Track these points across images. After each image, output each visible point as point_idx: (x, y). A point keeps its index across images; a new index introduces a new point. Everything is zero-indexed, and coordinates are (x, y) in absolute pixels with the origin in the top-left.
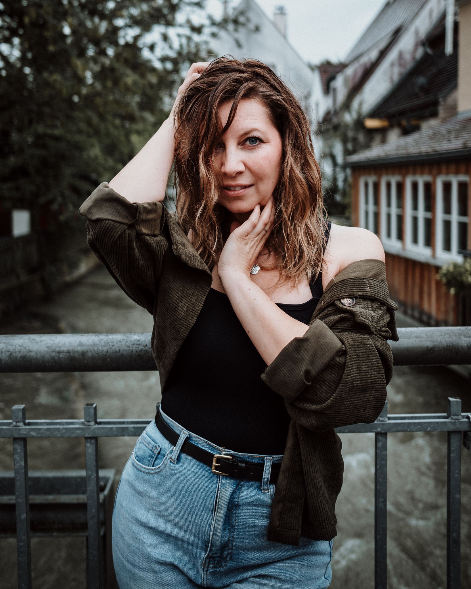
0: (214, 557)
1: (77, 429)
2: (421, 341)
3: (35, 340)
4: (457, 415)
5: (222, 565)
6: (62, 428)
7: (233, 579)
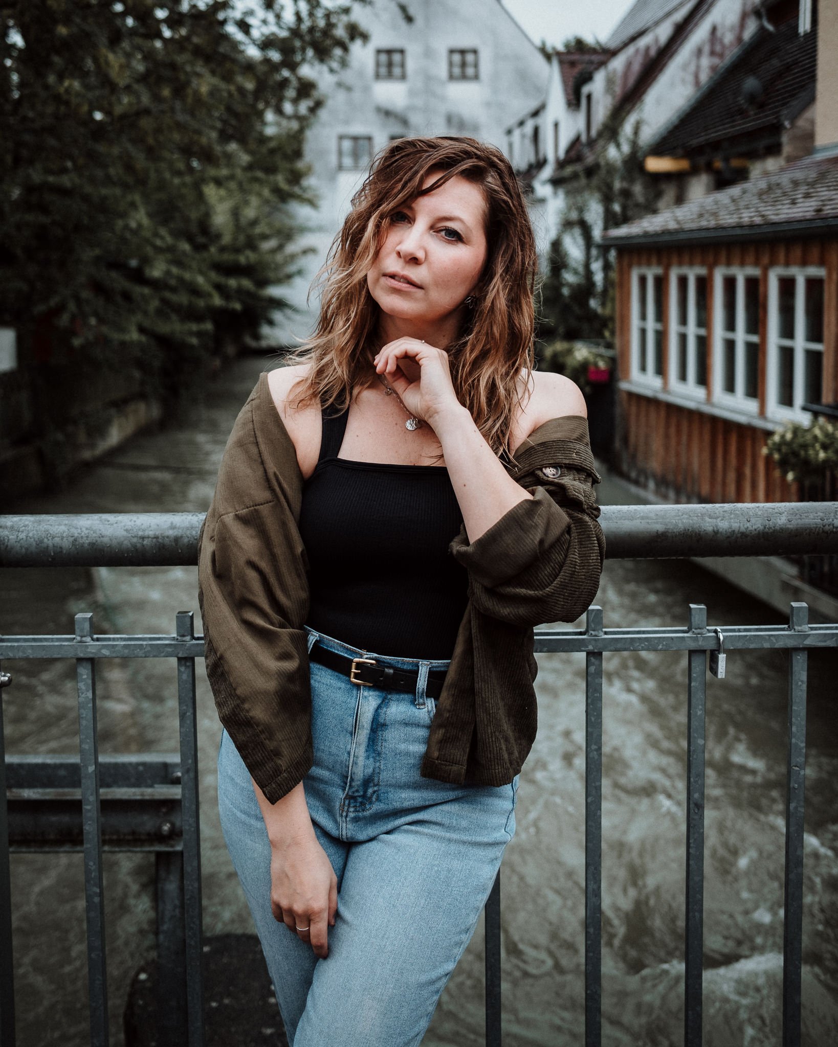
0: (356, 797)
1: (166, 645)
2: (648, 523)
3: (108, 521)
4: (700, 629)
5: (365, 807)
6: (146, 645)
7: (382, 829)
